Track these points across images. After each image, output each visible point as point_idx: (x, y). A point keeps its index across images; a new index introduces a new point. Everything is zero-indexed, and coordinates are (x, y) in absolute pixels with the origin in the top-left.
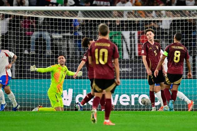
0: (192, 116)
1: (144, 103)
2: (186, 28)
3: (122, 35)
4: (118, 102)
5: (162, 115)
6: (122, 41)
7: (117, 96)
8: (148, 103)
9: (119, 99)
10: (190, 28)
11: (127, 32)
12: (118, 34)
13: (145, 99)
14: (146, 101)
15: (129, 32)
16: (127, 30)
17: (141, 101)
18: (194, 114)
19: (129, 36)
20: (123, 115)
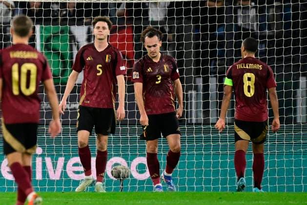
0: (216, 201)
1: (117, 175)
2: (204, 20)
3: (70, 33)
4: (64, 174)
5: (154, 201)
6: (71, 46)
7: (61, 160)
8: (126, 175)
9: (65, 165)
10: (212, 20)
11: (80, 27)
12: (62, 32)
13: (118, 167)
14: (122, 171)
15: (84, 29)
16: (80, 23)
17: (110, 171)
18: (220, 198)
19: (85, 37)
20: (73, 200)
